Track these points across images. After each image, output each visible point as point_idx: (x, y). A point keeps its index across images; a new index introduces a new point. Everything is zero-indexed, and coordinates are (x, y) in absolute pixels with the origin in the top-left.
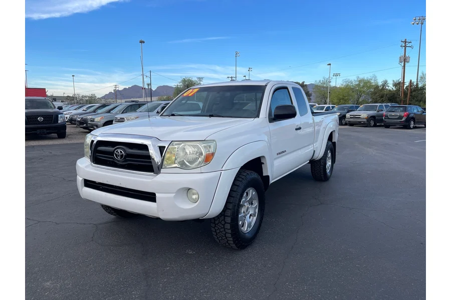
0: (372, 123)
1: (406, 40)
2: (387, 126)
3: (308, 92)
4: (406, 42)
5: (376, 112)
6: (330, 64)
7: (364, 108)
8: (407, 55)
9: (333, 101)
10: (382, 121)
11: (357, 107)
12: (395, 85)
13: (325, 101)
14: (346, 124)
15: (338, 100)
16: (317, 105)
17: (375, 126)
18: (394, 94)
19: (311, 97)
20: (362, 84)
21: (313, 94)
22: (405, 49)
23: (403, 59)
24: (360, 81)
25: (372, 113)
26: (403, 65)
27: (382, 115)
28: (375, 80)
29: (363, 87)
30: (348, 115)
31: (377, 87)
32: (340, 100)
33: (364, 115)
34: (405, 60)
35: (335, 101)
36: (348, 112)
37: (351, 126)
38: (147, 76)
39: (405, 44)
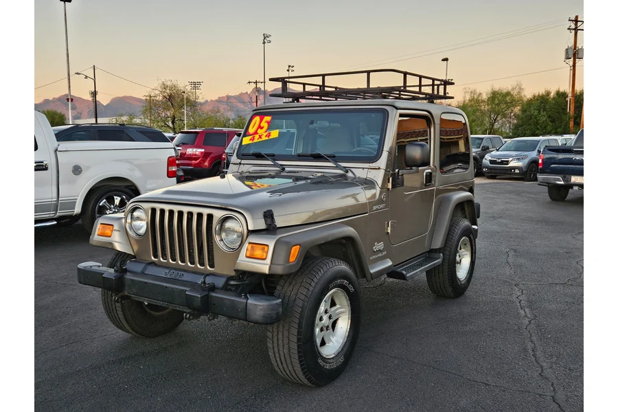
1: (577, 17)
4: (577, 21)
6: (446, 60)
22: (576, 34)
23: (571, 54)
26: (571, 63)
34: (574, 54)
38: (86, 77)
39: (576, 24)
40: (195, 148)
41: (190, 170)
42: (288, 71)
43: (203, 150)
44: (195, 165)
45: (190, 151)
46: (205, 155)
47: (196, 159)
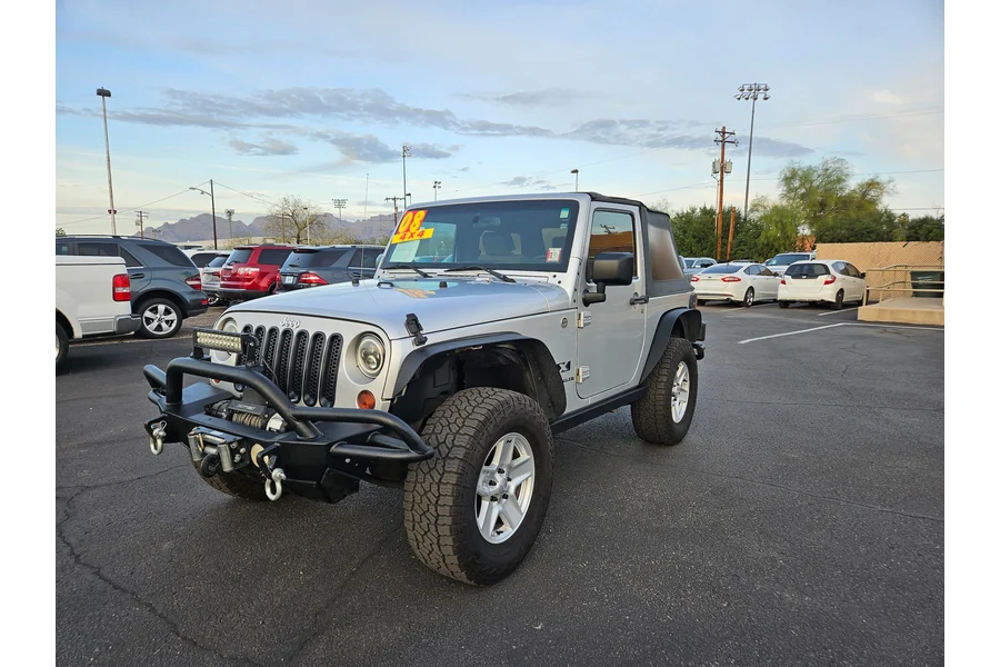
1: (724, 128)
4: (724, 133)
6: (576, 171)
8: (727, 159)
22: (723, 146)
23: (718, 169)
26: (719, 178)
34: (722, 168)
39: (723, 136)
40: (248, 266)
41: (242, 293)
43: (258, 270)
44: (247, 287)
45: (242, 271)
46: (262, 275)
47: (249, 280)
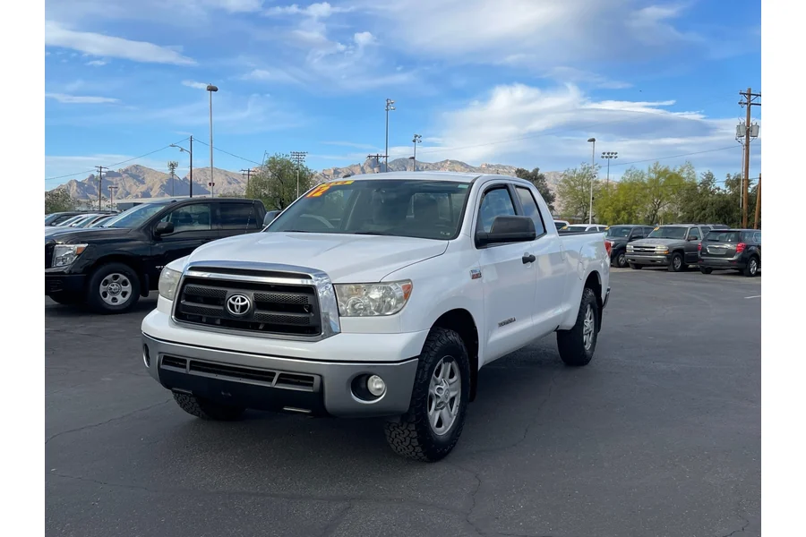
0: (678, 263)
1: (750, 90)
2: (708, 271)
3: (548, 191)
4: (750, 95)
5: (684, 241)
6: (593, 140)
7: (661, 231)
8: (753, 122)
9: (602, 217)
10: (695, 259)
11: (648, 230)
12: (731, 183)
13: (586, 214)
14: (626, 265)
15: (613, 211)
16: (568, 225)
17: (684, 269)
18: (728, 202)
19: (553, 204)
20: (662, 180)
21: (557, 198)
22: (749, 109)
23: (743, 132)
24: (661, 174)
25: (677, 242)
26: (744, 142)
27: (696, 248)
28: (689, 174)
29: (665, 186)
30: (630, 247)
31: (693, 187)
32: (618, 212)
33: (660, 247)
34: (747, 131)
35: (609, 214)
36: (630, 241)
37: (637, 268)
38: (182, 150)
39: (749, 98)
42: (414, 141)
